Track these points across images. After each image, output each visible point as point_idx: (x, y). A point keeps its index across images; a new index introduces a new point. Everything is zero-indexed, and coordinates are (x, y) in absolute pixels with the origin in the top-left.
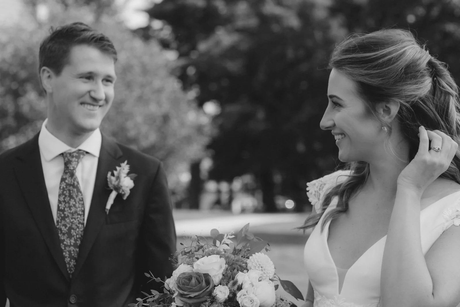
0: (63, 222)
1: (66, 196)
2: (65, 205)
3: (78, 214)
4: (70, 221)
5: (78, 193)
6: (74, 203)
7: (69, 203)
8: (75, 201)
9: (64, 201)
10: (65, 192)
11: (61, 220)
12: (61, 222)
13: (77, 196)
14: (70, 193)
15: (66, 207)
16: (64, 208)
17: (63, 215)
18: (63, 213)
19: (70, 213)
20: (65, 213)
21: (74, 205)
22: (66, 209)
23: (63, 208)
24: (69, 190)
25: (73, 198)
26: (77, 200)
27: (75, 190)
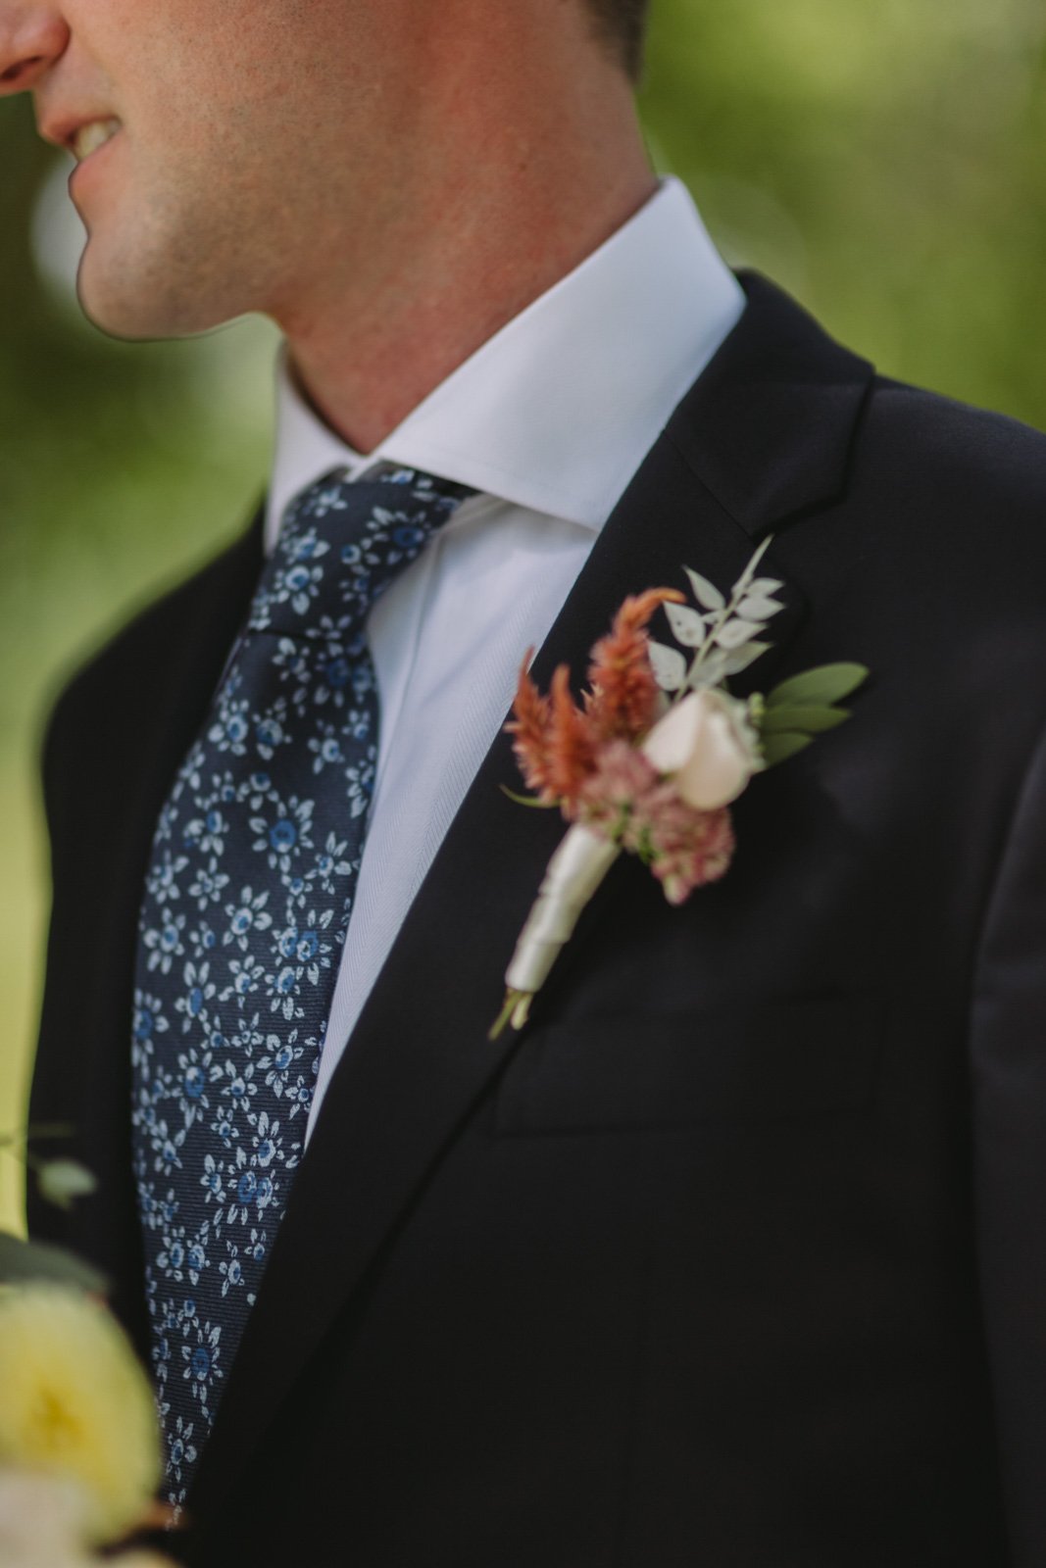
1: (198, 860)
2: (184, 937)
3: (274, 1024)
5: (318, 834)
6: (265, 921)
7: (221, 924)
8: (276, 907)
9: (185, 905)
10: (195, 827)
13: (302, 864)
14: (239, 839)
15: (190, 949)
16: (178, 963)
19: (212, 1006)
21: (261, 942)
23: (166, 967)
24: (236, 814)
25: (266, 879)
26: (298, 893)
27: (306, 809)
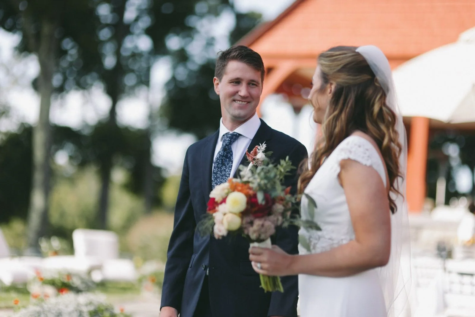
0: (216, 181)
1: (219, 163)
2: (218, 169)
4: (220, 180)
5: (229, 162)
6: (225, 168)
7: (221, 169)
8: (226, 167)
9: (217, 167)
10: (218, 161)
11: (214, 179)
12: (214, 182)
13: (228, 164)
14: (222, 162)
15: (218, 171)
16: (217, 172)
17: (216, 176)
18: (216, 175)
19: (221, 175)
20: (217, 175)
21: (225, 170)
22: (218, 172)
23: (216, 172)
24: (222, 160)
25: (225, 165)
26: (228, 166)
27: (228, 160)
